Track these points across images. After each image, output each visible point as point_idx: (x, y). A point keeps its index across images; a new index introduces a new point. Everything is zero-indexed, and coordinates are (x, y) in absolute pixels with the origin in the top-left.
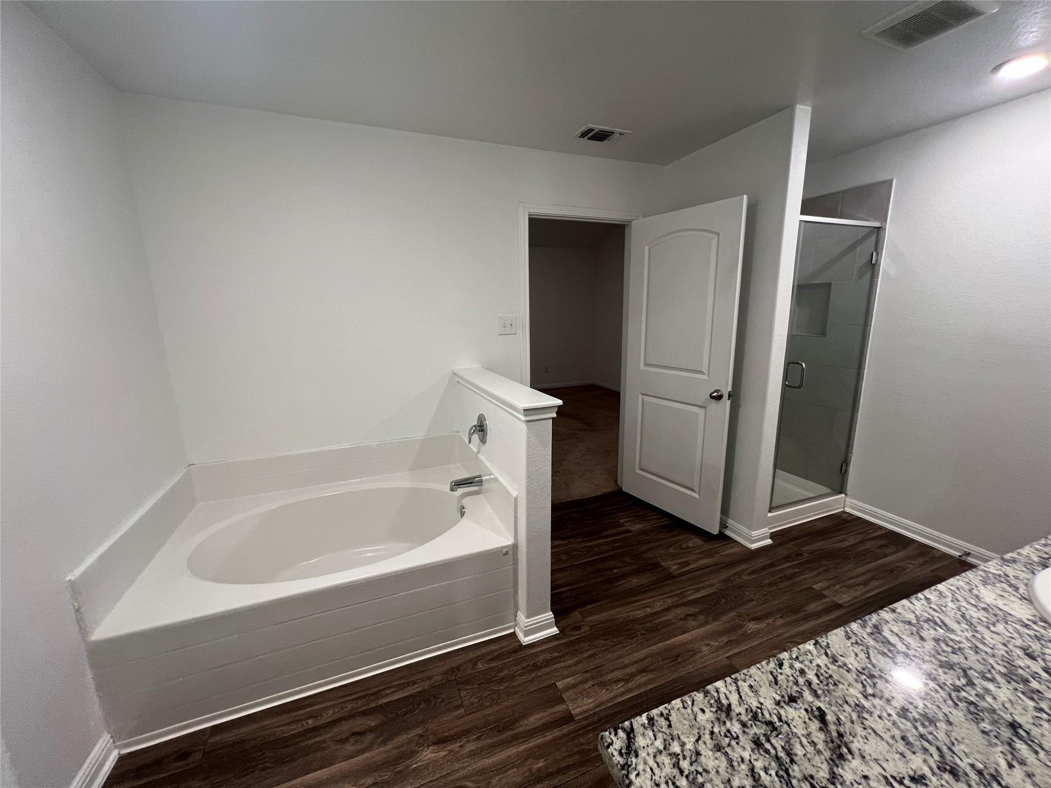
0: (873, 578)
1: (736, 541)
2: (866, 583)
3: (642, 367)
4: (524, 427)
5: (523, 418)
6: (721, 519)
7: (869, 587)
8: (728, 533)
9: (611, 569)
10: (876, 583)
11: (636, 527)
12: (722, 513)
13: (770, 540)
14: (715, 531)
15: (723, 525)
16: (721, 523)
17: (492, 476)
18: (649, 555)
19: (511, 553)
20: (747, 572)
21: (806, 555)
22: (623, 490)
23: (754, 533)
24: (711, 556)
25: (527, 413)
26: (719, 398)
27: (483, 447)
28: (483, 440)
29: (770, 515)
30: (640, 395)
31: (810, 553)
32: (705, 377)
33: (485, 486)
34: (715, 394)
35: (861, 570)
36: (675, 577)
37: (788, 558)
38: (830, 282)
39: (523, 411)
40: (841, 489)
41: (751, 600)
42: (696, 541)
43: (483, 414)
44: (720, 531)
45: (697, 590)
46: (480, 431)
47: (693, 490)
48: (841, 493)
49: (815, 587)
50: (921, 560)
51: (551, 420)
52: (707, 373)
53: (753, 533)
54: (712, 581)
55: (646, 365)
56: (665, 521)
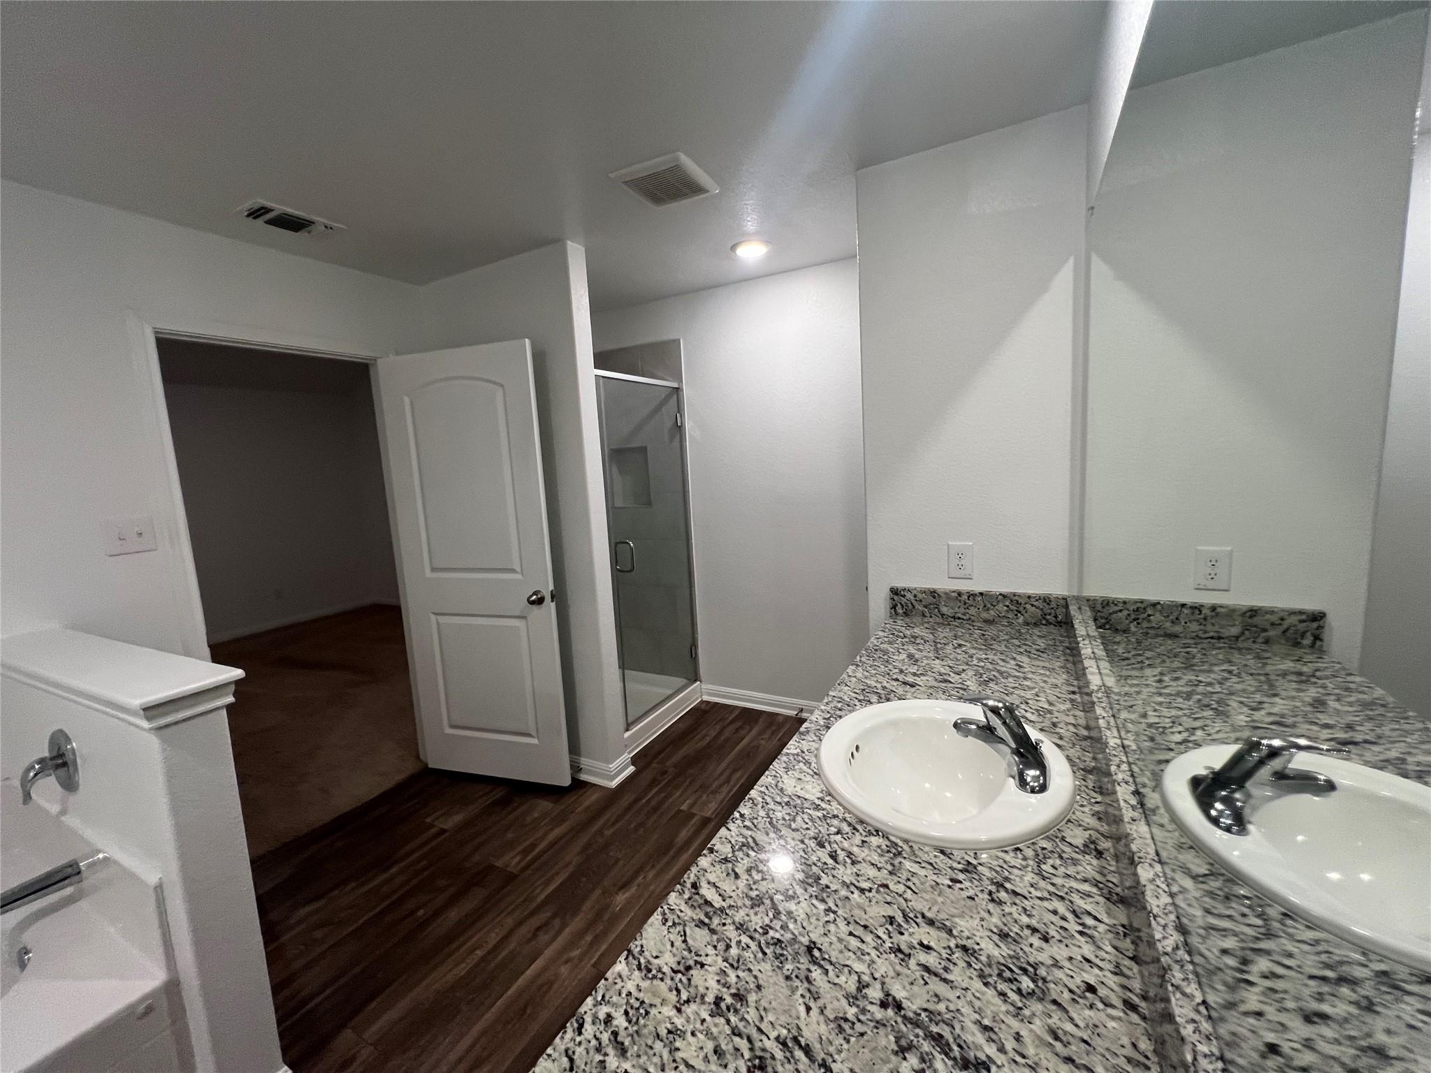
0: (735, 771)
1: (595, 785)
2: (728, 781)
3: (428, 574)
4: (154, 742)
5: (145, 724)
6: (571, 761)
7: (732, 783)
8: (584, 777)
9: (413, 912)
10: (738, 774)
11: (452, 822)
12: (571, 752)
13: (632, 767)
14: (566, 781)
15: (576, 768)
16: (572, 767)
17: (101, 856)
18: (477, 858)
19: (164, 1003)
20: (610, 823)
21: (671, 770)
22: (430, 766)
23: (613, 766)
24: (564, 821)
25: (154, 712)
26: (540, 601)
27: (73, 799)
28: (70, 785)
29: (627, 734)
30: (433, 617)
31: (675, 766)
32: (519, 576)
33: (89, 880)
34: (534, 597)
35: (724, 765)
36: (516, 876)
37: (654, 782)
38: (644, 445)
39: (142, 712)
40: (695, 677)
41: (617, 860)
42: (544, 805)
43: (61, 731)
44: (573, 779)
45: (547, 883)
46: (58, 767)
47: (529, 735)
48: (696, 681)
49: (682, 808)
50: (769, 732)
51: (225, 712)
52: (519, 570)
53: (611, 766)
54: (568, 858)
55: (433, 570)
56: (499, 793)
